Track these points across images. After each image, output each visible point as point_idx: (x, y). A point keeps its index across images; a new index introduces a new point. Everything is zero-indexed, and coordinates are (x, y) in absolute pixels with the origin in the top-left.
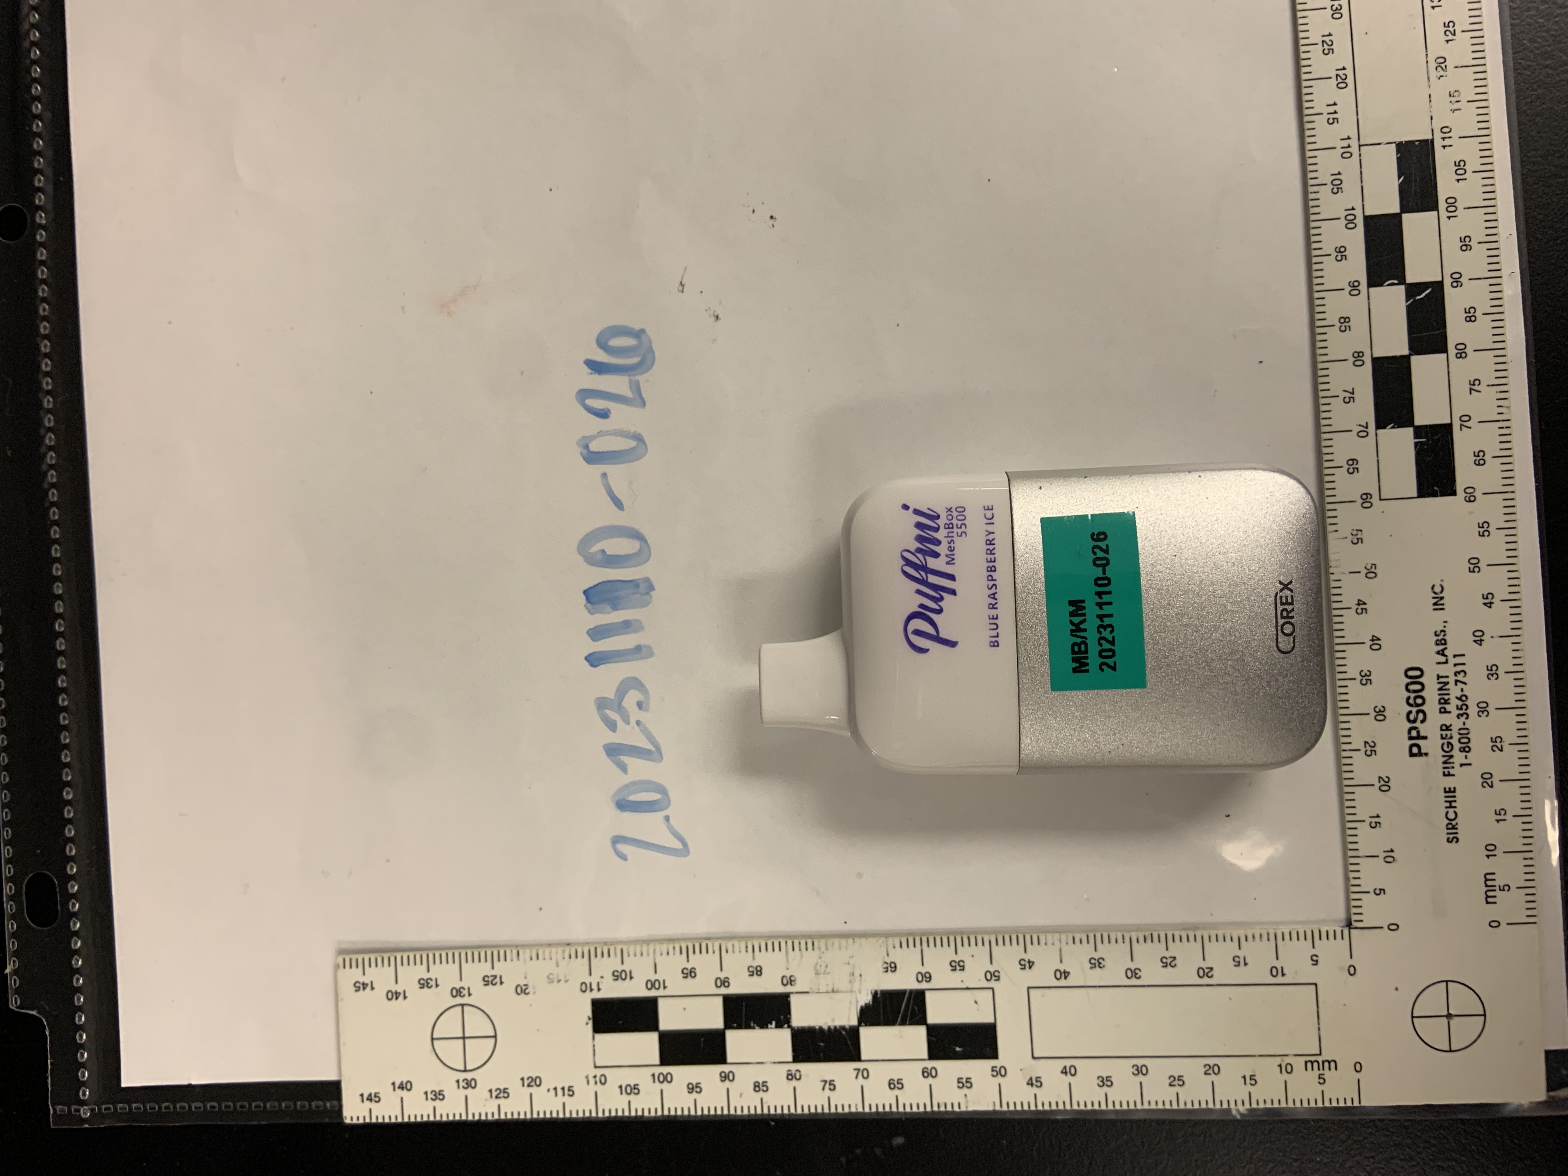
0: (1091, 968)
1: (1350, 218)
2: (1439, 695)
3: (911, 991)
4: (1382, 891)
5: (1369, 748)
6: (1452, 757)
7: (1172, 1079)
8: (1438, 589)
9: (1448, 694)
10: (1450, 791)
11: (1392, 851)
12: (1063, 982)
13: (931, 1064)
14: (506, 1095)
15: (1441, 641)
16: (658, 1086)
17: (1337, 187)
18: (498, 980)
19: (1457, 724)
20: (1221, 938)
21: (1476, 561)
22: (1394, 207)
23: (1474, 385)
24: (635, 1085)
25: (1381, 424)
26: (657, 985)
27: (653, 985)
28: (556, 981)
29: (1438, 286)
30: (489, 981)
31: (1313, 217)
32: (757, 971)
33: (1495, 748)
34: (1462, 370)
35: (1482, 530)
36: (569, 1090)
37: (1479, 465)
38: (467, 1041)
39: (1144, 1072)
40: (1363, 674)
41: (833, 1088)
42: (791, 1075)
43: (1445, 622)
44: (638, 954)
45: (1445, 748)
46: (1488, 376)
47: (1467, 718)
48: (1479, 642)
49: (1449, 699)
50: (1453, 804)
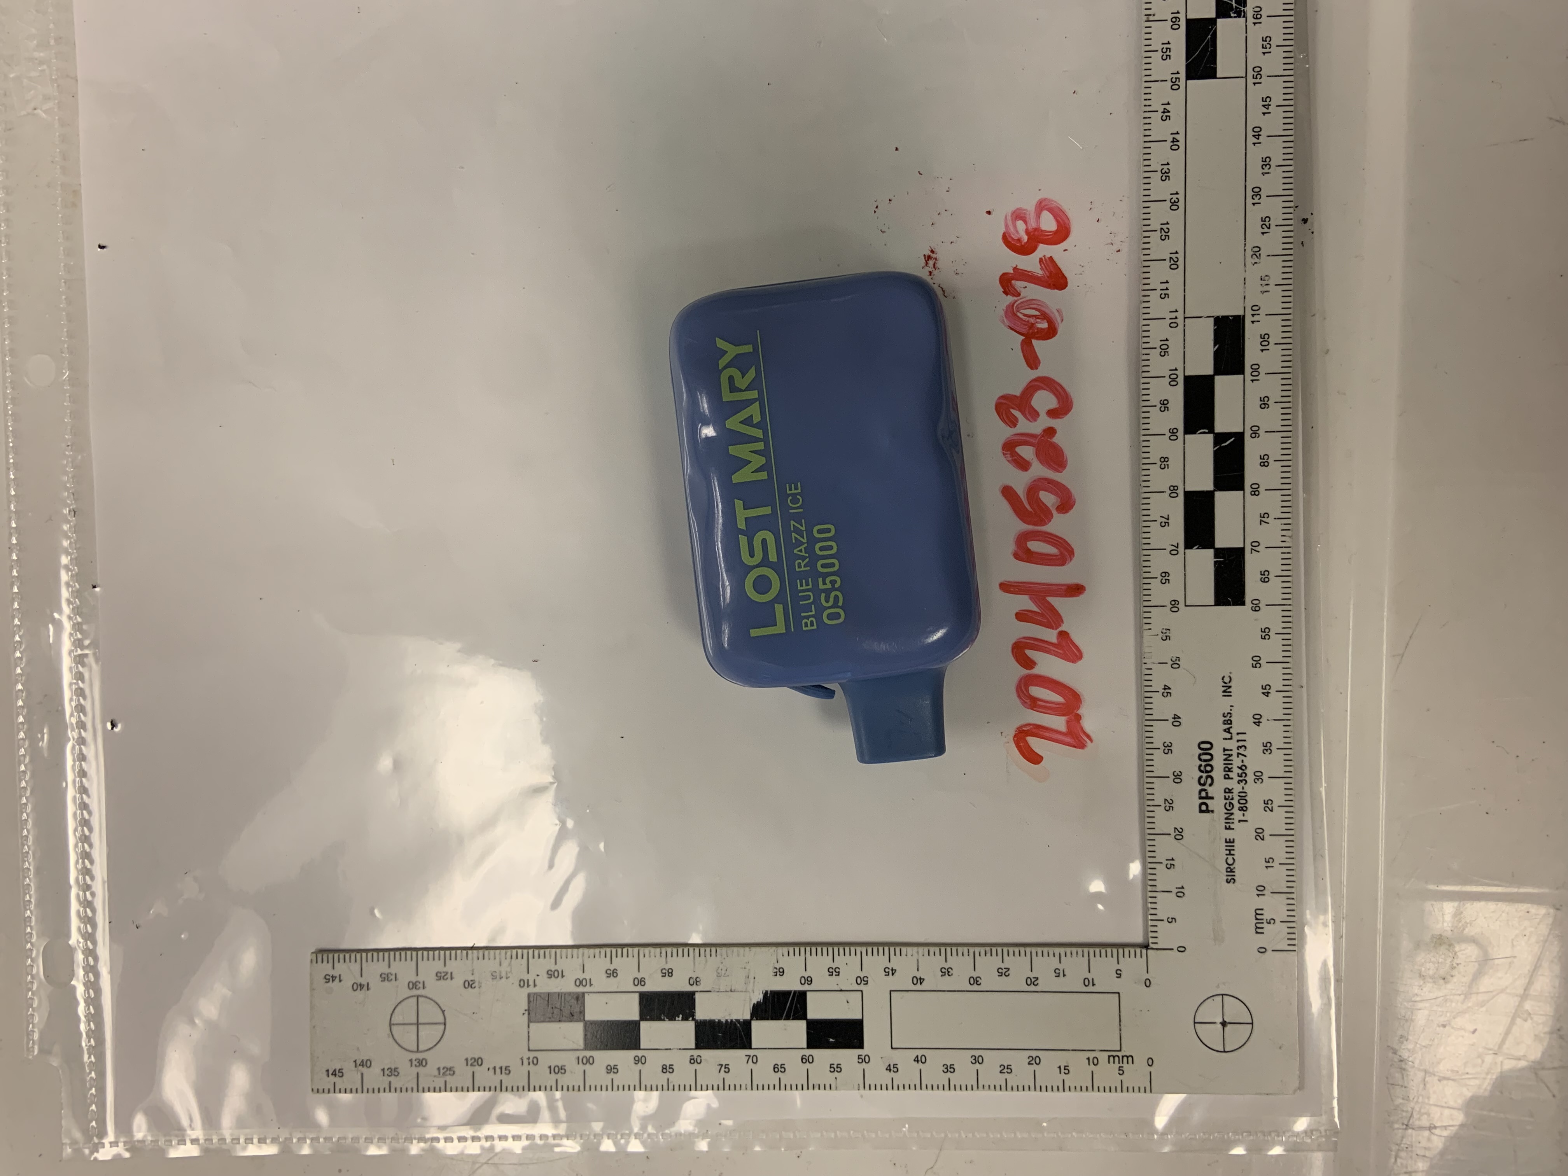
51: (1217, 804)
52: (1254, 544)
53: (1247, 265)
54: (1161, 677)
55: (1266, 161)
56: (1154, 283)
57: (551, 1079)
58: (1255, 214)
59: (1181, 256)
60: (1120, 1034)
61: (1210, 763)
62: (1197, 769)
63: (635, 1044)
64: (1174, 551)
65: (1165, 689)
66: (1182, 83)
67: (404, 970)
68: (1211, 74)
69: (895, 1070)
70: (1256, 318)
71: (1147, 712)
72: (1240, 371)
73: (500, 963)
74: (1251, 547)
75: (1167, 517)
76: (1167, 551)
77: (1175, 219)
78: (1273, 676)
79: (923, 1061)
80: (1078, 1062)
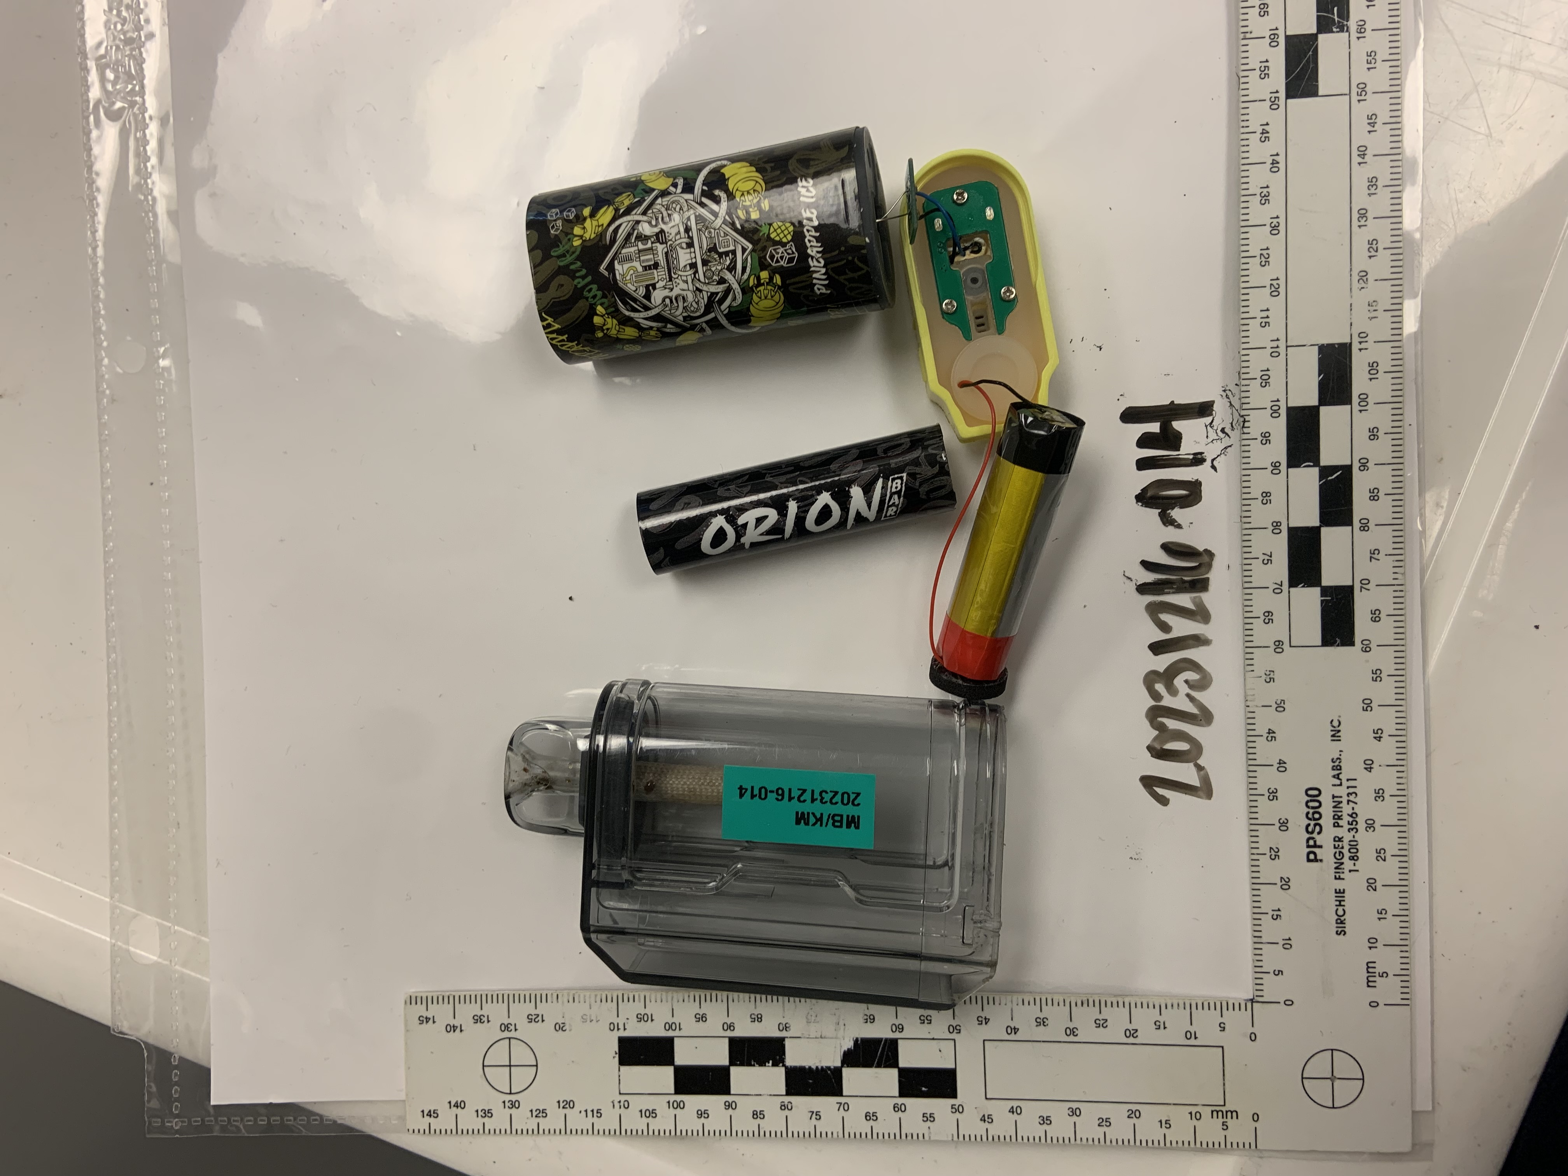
0: (1037, 1026)
1: (1274, 408)
2: (1334, 811)
3: (886, 1040)
4: (1280, 972)
5: (1273, 853)
6: (1342, 863)
7: (1101, 1120)
8: (1336, 723)
9: (1341, 812)
10: (1340, 892)
11: (1290, 939)
12: (1013, 1037)
13: (901, 1101)
14: (544, 1115)
15: (1337, 767)
16: (672, 1111)
17: (1265, 382)
18: (540, 1018)
19: (1347, 837)
20: (1145, 1005)
21: (1369, 702)
22: (1312, 400)
23: (1374, 554)
24: (653, 1110)
25: (1294, 582)
26: (674, 1027)
27: (670, 1027)
28: (588, 1021)
29: (1347, 471)
30: (532, 1019)
31: (1245, 406)
32: (758, 1018)
33: (1379, 858)
34: (1365, 542)
35: (1375, 676)
36: (597, 1113)
37: (1375, 621)
38: (512, 1068)
39: (1078, 1114)
40: (1271, 791)
41: (819, 1118)
42: (784, 1106)
43: (1341, 751)
44: (659, 1000)
45: (1337, 855)
46: (1386, 547)
47: (1356, 832)
48: (1369, 769)
49: (1342, 816)
50: (1342, 903)
51: (1327, 853)
52: (1363, 582)
53: (1353, 289)
54: (1265, 720)
55: (1372, 182)
56: (1254, 310)
57: (641, 1124)
58: (1362, 238)
59: (1282, 282)
60: (1224, 1089)
61: (1320, 810)
62: (1305, 816)
63: (724, 1089)
64: (1278, 590)
65: (1269, 733)
66: (1282, 102)
67: (496, 1012)
68: (1312, 92)
69: (990, 1120)
70: (1363, 346)
71: (1251, 756)
72: (1347, 400)
73: (590, 1005)
74: (1360, 585)
75: (1269, 554)
76: (1271, 590)
77: (1276, 244)
78: (1386, 719)
79: (1019, 1111)
80: (1179, 1117)
